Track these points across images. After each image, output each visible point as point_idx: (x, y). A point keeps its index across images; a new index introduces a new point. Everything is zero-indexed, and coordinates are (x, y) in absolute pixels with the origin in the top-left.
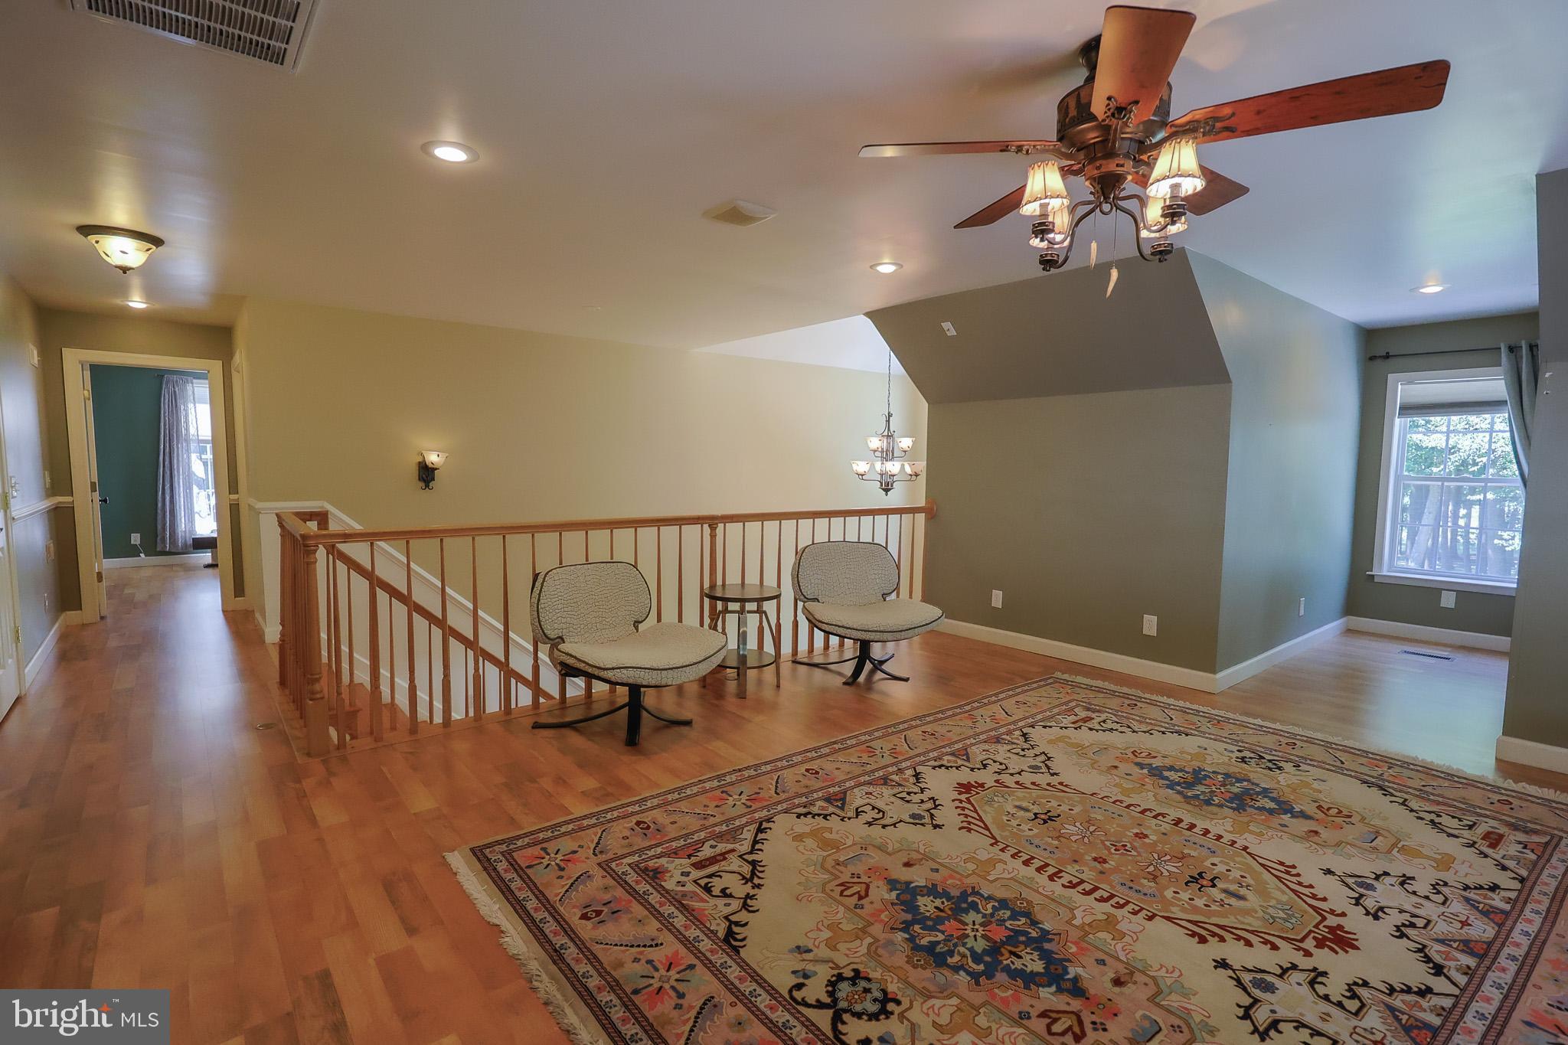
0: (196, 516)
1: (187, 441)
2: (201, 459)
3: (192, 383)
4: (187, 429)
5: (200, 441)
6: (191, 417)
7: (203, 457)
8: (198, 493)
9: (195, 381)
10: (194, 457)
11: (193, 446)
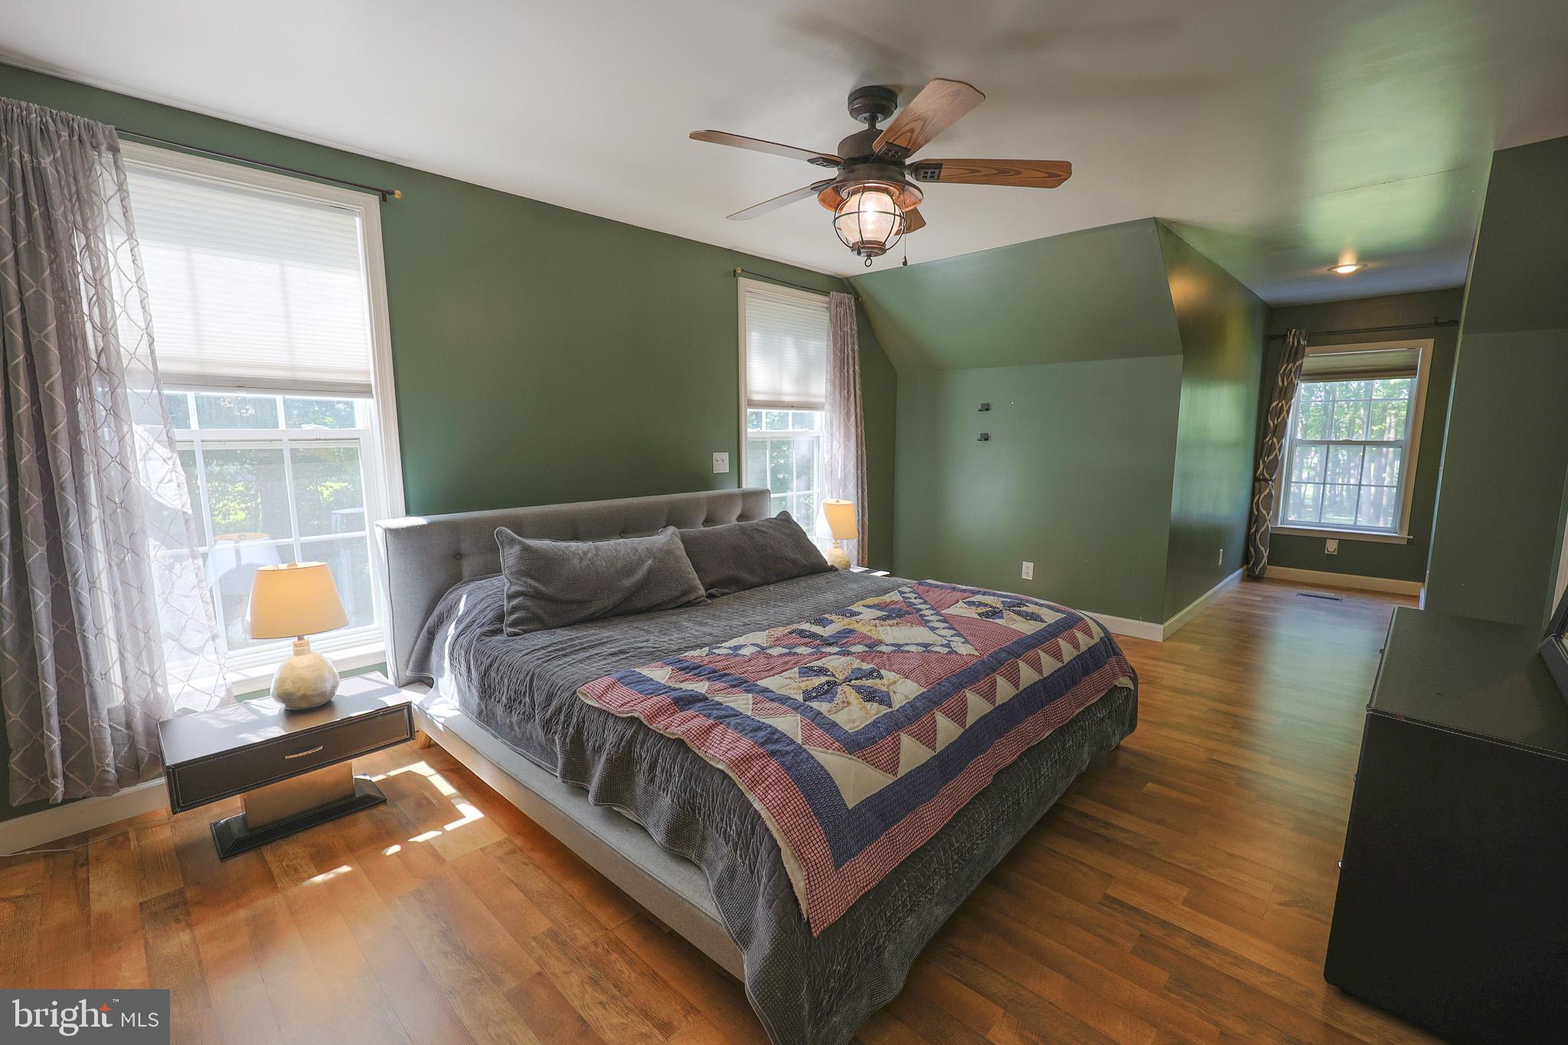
0: (168, 647)
1: (110, 373)
2: (171, 442)
3: (114, 150)
4: (105, 330)
5: (161, 379)
6: (118, 285)
7: (179, 434)
8: (170, 568)
9: (124, 145)
10: (141, 434)
11: (136, 393)
